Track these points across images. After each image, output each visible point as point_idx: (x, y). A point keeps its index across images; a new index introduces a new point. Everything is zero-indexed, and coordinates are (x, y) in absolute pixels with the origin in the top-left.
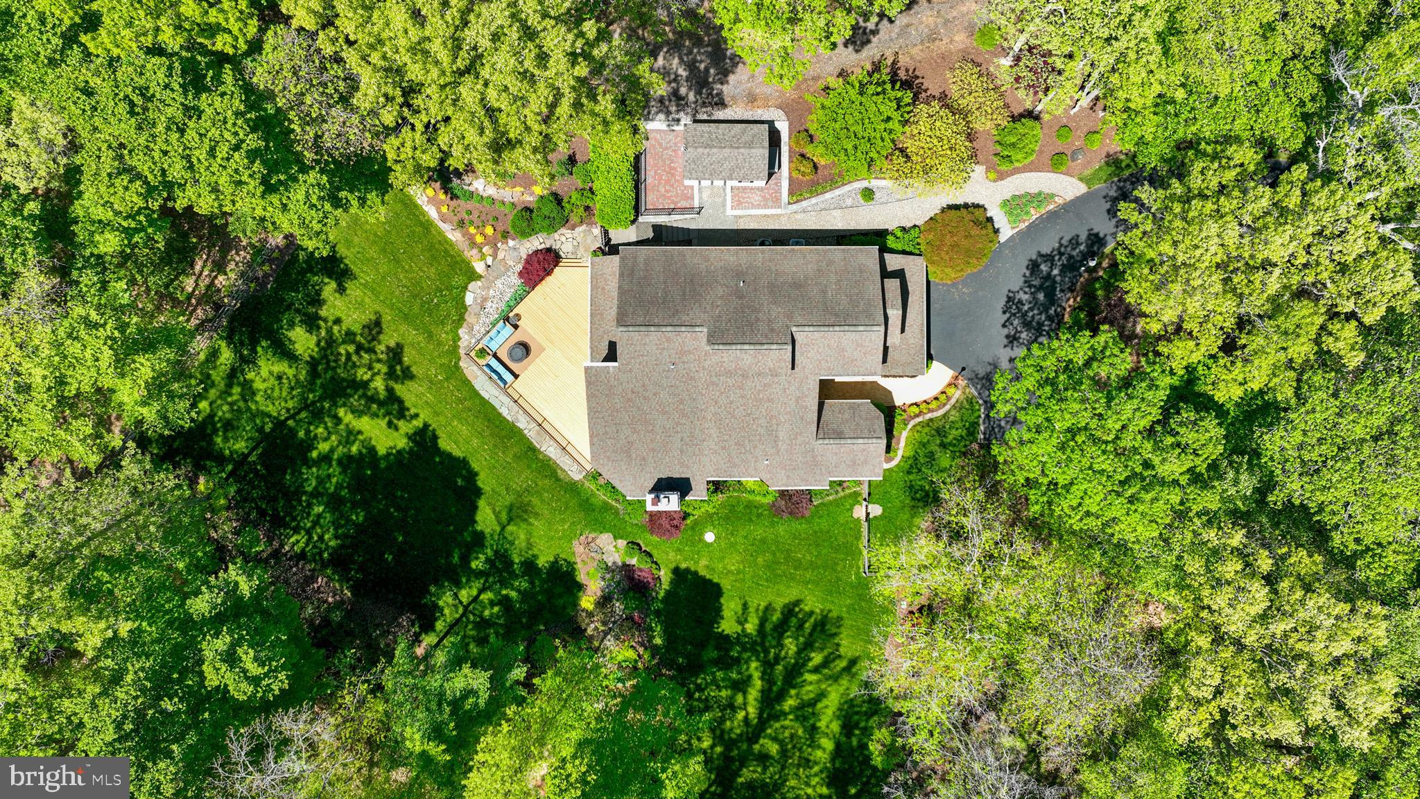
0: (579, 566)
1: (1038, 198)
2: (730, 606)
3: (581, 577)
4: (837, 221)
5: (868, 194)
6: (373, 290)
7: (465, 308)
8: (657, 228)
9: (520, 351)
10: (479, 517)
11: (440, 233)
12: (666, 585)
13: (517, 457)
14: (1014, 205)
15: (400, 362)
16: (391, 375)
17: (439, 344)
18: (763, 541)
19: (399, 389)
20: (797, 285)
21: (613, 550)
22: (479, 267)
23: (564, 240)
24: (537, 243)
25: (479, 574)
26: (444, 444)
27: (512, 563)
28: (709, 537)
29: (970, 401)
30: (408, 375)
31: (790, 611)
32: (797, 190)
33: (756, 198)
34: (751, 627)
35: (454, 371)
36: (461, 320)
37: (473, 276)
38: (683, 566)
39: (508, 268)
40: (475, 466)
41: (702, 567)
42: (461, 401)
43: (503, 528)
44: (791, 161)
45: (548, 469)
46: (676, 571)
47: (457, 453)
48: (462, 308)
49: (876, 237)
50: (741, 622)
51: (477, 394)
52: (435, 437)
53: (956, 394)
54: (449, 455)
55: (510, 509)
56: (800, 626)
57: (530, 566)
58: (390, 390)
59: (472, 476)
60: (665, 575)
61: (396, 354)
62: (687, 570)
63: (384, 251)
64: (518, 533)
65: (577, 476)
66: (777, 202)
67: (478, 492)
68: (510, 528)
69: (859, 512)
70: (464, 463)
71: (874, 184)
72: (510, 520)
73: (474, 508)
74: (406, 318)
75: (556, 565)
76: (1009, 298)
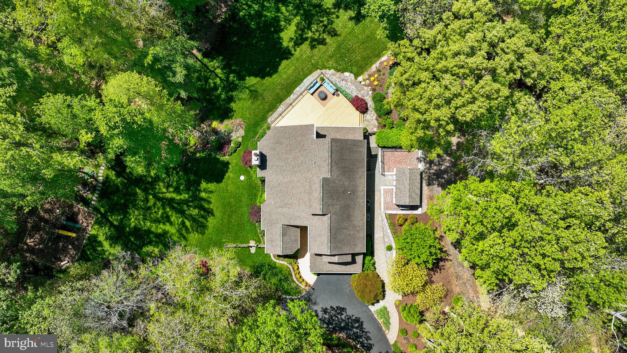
0: (231, 121)
1: (388, 323)
2: (212, 186)
3: (226, 122)
4: (378, 235)
5: (390, 248)
6: (351, 32)
7: (343, 72)
8: (376, 156)
9: (323, 96)
10: (252, 78)
11: (375, 62)
12: (222, 158)
13: (278, 94)
14: (384, 312)
15: (319, 44)
16: (313, 40)
17: (328, 61)
18: (240, 201)
19: (307, 43)
20: (349, 217)
21: (237, 136)
22: (360, 78)
23: (371, 115)
24: (371, 104)
25: (228, 78)
26: (284, 63)
27: (232, 92)
28: (242, 178)
29: (300, 292)
30: (313, 47)
31: (210, 212)
32: (391, 217)
33: (388, 199)
34: (203, 195)
35: (315, 67)
36: (338, 71)
37: (357, 76)
38: (230, 166)
39: (360, 91)
40: (274, 76)
41: (230, 174)
42: (303, 70)
43: (247, 88)
44: (404, 215)
45: (273, 108)
46: (228, 163)
47: (280, 68)
48: (343, 71)
49: (370, 251)
50: (205, 191)
51: (306, 77)
52: (287, 59)
53: (303, 286)
54: (279, 65)
55: (256, 91)
56: (203, 217)
57: (231, 99)
58: (306, 39)
59: (270, 75)
60: (226, 158)
61: (322, 42)
62: (228, 168)
63: (368, 37)
64: (245, 95)
65: (269, 120)
66: (387, 208)
67: (263, 77)
68: (247, 91)
69: (252, 243)
70: (275, 71)
71: (394, 251)
72: (251, 91)
73: (256, 76)
74: (339, 47)
75: (231, 110)
76: (343, 309)
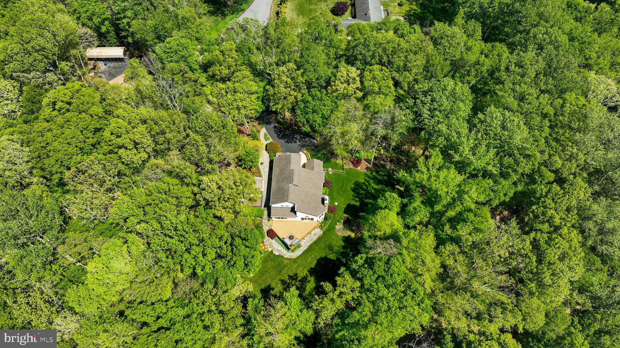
0: (344, 235)
1: (265, 135)
3: (347, 235)
4: (267, 169)
5: (262, 164)
6: (273, 279)
8: (265, 207)
9: (291, 238)
10: (332, 259)
17: (288, 263)
18: (337, 192)
22: (270, 250)
24: (265, 234)
25: (346, 261)
27: (343, 252)
33: (260, 185)
35: (295, 261)
36: (282, 256)
37: (272, 252)
42: (302, 260)
43: (334, 252)
45: (319, 239)
46: (345, 212)
48: (279, 256)
49: (271, 162)
50: (357, 201)
54: (316, 265)
57: (344, 247)
62: (344, 210)
64: (336, 249)
65: (322, 232)
66: (261, 181)
69: (331, 173)
70: (318, 260)
73: (330, 259)
74: (281, 271)
75: (344, 241)
76: (286, 142)
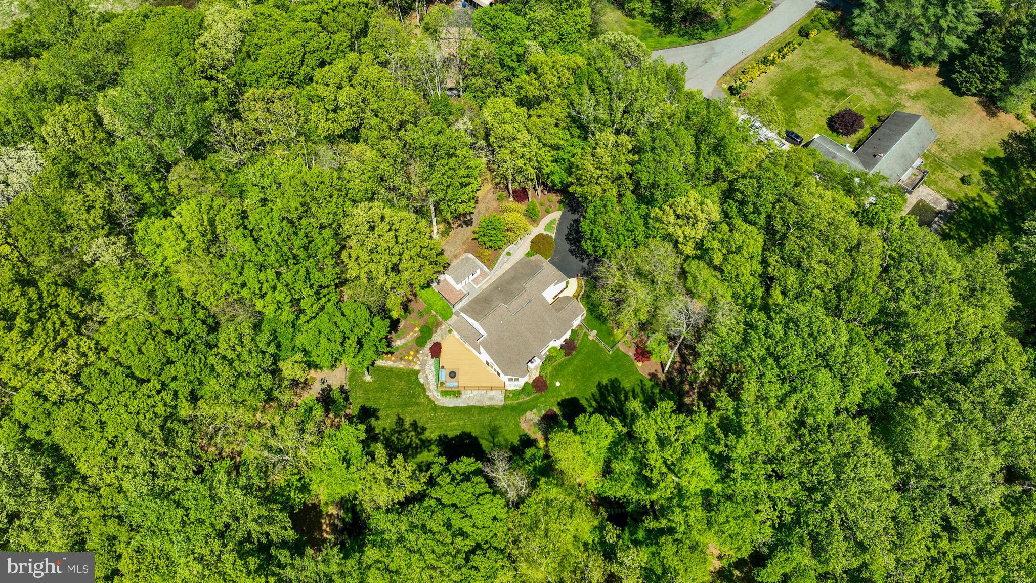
0: (529, 432)
1: (552, 222)
2: (583, 402)
3: (533, 437)
4: (508, 266)
5: (509, 254)
7: (423, 385)
11: (397, 368)
12: (560, 413)
13: (478, 415)
15: (417, 426)
16: (417, 433)
17: (424, 404)
18: (574, 371)
20: (514, 278)
21: (534, 416)
22: (417, 368)
23: (436, 338)
24: (429, 346)
28: (557, 384)
29: (587, 281)
30: (424, 428)
31: (600, 386)
32: (490, 266)
33: (480, 278)
35: (435, 408)
36: (424, 389)
37: (417, 373)
38: (559, 400)
39: (426, 361)
41: (564, 395)
42: (445, 416)
43: (493, 443)
45: (491, 409)
47: (458, 433)
48: (422, 386)
50: (591, 406)
51: (449, 408)
52: (446, 437)
53: (582, 283)
54: (456, 436)
55: (490, 433)
56: (608, 391)
59: (470, 435)
60: (557, 409)
62: (562, 401)
63: (382, 391)
65: (502, 403)
67: (476, 439)
69: (591, 338)
71: (508, 250)
